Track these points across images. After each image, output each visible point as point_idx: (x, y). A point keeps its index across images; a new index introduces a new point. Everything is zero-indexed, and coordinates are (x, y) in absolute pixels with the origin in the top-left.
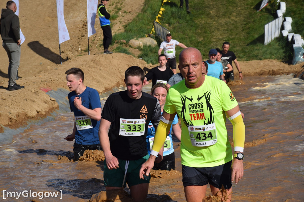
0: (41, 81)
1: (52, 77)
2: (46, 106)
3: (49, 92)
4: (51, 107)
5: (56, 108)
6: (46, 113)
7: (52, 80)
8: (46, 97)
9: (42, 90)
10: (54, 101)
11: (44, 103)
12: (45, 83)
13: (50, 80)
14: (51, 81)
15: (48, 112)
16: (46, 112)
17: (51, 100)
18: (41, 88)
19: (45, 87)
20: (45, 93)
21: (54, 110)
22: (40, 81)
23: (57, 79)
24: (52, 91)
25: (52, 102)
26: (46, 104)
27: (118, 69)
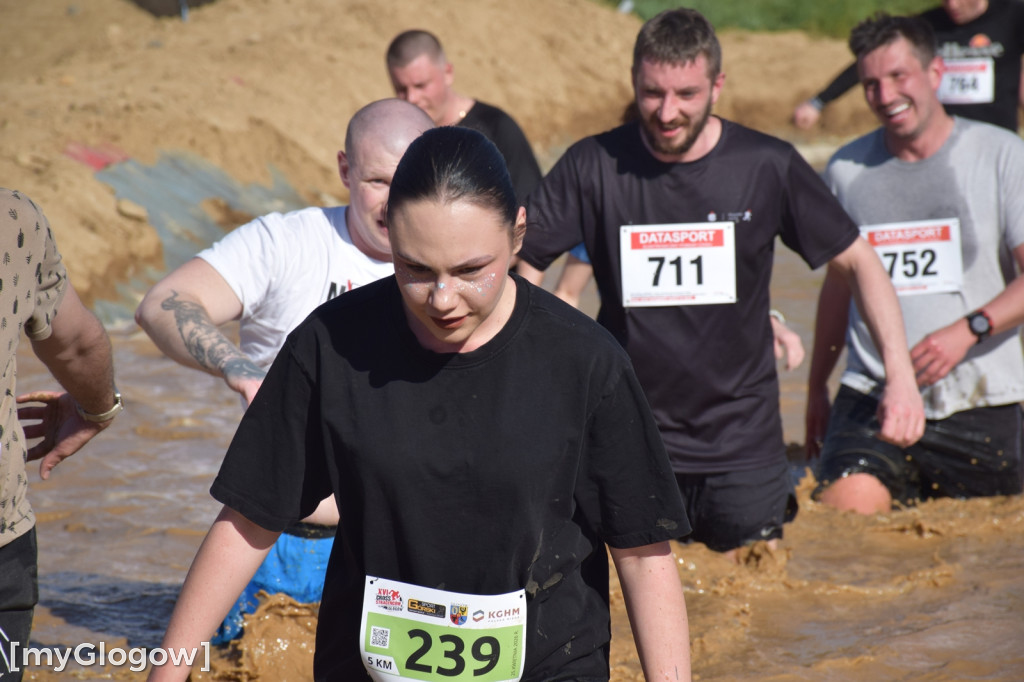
0: (72, 108)
1: (129, 90)
2: (91, 243)
3: (113, 168)
4: (121, 250)
5: (150, 260)
6: (93, 285)
7: (132, 103)
8: (91, 198)
9: (75, 156)
10: (138, 219)
11: (83, 232)
12: (93, 118)
13: (122, 103)
14: (127, 108)
15: (105, 279)
16: (92, 276)
17: (122, 213)
18: (72, 148)
19: (93, 141)
20: (88, 173)
21: (138, 271)
22: (64, 107)
23: (157, 98)
24: (130, 167)
25: (130, 225)
26: (93, 237)
27: (494, 62)
